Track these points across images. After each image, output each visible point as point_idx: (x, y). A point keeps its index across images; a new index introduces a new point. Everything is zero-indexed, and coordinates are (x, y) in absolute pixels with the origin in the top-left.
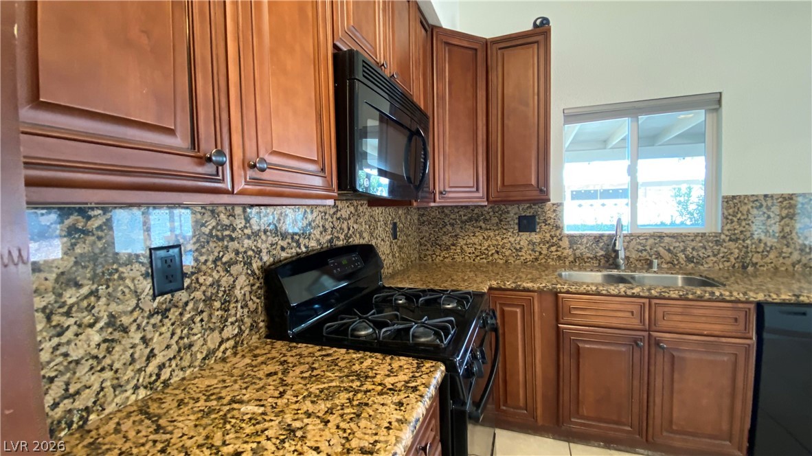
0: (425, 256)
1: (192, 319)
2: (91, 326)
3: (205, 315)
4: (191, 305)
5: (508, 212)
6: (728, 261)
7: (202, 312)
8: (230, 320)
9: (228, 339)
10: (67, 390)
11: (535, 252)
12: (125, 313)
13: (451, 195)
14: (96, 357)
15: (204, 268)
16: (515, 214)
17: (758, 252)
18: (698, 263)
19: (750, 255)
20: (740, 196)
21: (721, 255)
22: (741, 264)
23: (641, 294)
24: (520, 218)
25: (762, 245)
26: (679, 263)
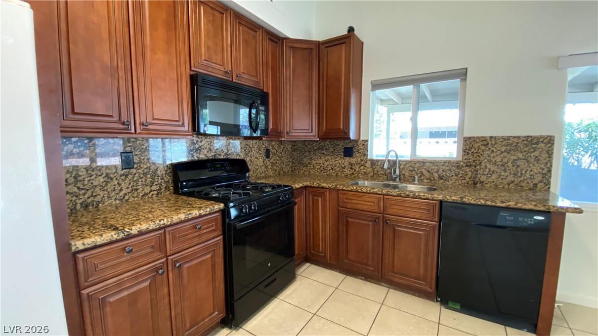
0: (295, 169)
1: (138, 180)
2: (100, 176)
3: (143, 179)
4: (137, 175)
5: (338, 145)
6: (464, 180)
7: (142, 178)
8: (155, 183)
9: (154, 191)
10: (92, 194)
11: (352, 169)
12: (112, 173)
13: (294, 134)
14: (102, 186)
15: (143, 161)
16: (342, 146)
17: (485, 175)
18: (445, 180)
19: (479, 176)
20: (474, 137)
21: (460, 175)
22: (473, 182)
23: (378, 192)
24: (345, 149)
25: (487, 170)
26: (434, 179)
